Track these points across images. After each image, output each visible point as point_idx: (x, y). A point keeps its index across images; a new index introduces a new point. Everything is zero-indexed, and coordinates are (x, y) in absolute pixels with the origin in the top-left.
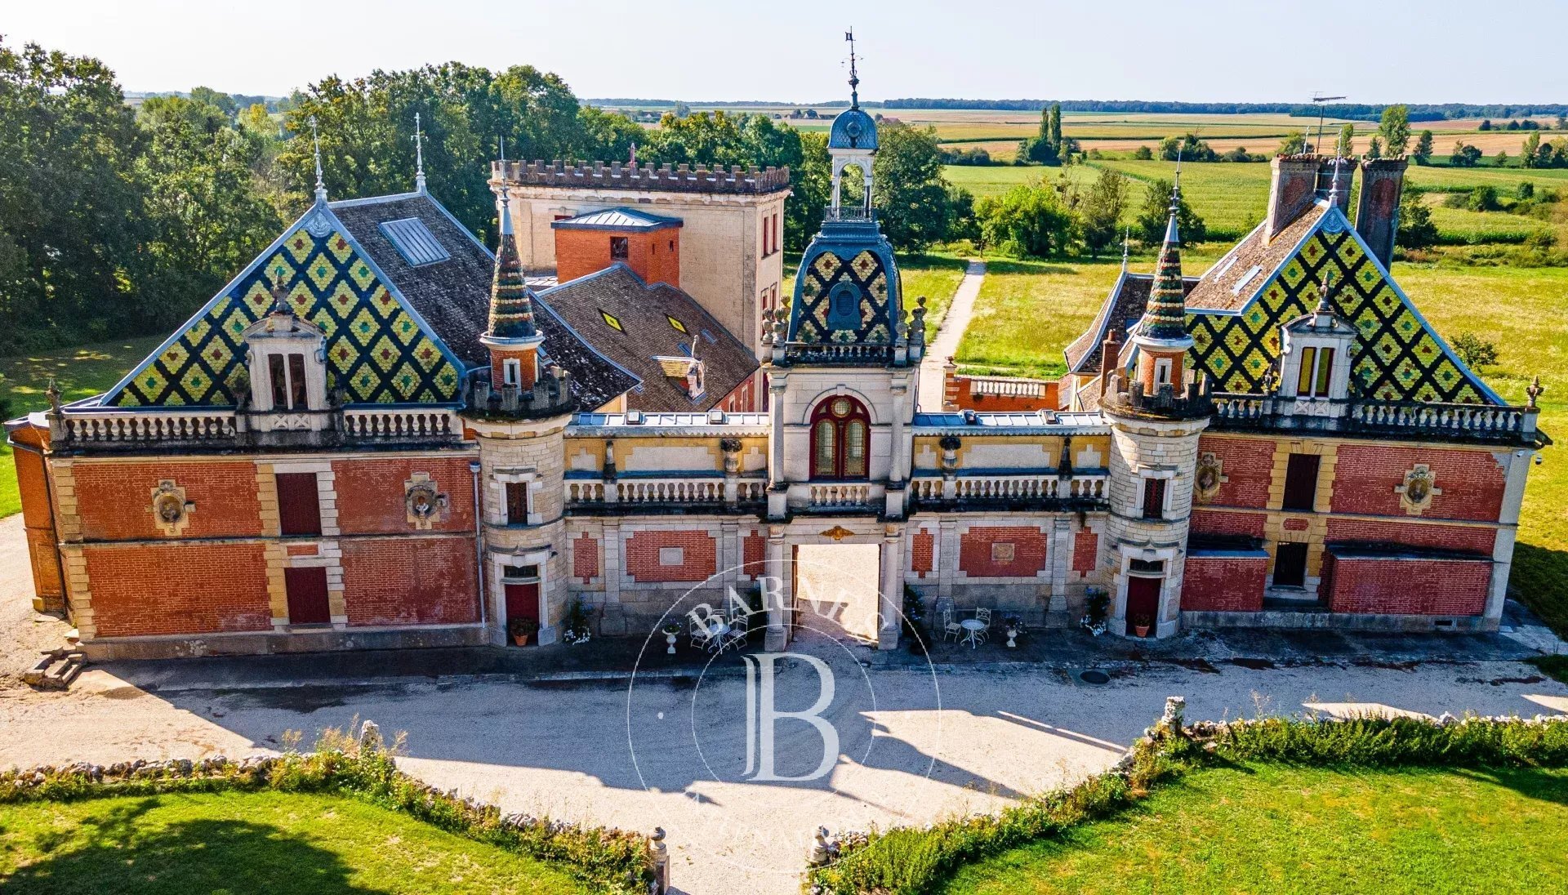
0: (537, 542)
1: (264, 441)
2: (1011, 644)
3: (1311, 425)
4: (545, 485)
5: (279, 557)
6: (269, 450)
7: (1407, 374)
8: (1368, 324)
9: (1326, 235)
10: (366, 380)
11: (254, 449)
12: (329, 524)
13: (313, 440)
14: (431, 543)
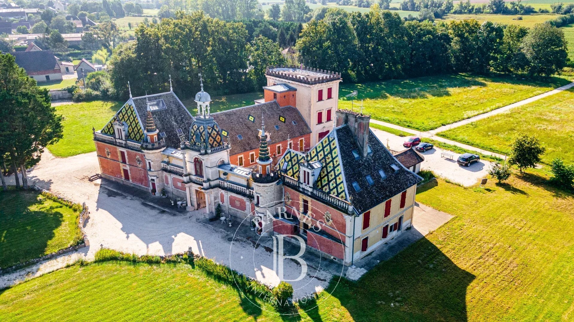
0: (154, 175)
1: (118, 144)
2: (230, 226)
3: (306, 192)
4: (154, 163)
5: (122, 166)
6: (118, 146)
7: (333, 184)
8: (330, 167)
9: (330, 138)
10: (132, 135)
11: (116, 145)
12: (127, 163)
13: (124, 145)
14: (141, 170)
